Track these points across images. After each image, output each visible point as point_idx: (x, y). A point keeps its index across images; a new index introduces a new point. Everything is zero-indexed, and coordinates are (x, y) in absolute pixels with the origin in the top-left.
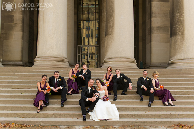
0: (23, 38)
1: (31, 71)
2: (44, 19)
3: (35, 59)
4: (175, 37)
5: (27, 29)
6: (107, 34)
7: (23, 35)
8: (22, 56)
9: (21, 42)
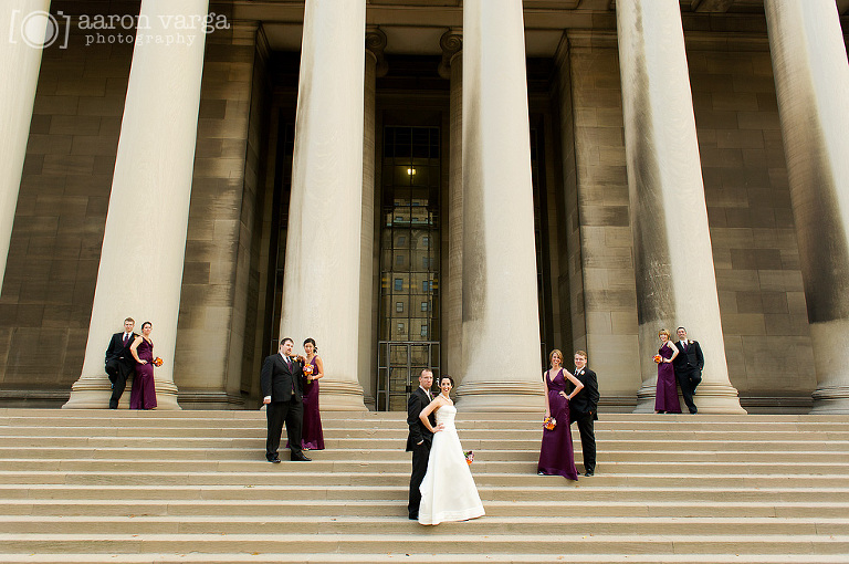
0: (230, 325)
4: (651, 323)
5: (241, 298)
6: (466, 317)
7: (231, 316)
8: (225, 376)
9: (225, 336)
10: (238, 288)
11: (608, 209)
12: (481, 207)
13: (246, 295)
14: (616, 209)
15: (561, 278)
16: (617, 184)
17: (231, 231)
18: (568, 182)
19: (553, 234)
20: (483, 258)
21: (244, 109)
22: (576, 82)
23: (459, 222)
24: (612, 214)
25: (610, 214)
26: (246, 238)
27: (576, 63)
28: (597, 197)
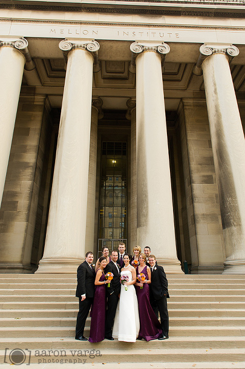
0: (26, 231)
1: (34, 280)
2: (57, 207)
3: (41, 261)
4: (229, 228)
5: (33, 218)
6: (139, 225)
7: (27, 226)
8: (23, 256)
9: (24, 236)
10: (31, 213)
11: (204, 176)
12: (145, 172)
13: (35, 217)
14: (208, 176)
15: (182, 209)
16: (207, 165)
17: (29, 186)
18: (185, 165)
19: (178, 189)
20: (146, 196)
21: (38, 132)
22: (187, 121)
23: (135, 182)
24: (206, 179)
25: (204, 178)
26: (36, 190)
27: (187, 112)
28: (198, 171)
